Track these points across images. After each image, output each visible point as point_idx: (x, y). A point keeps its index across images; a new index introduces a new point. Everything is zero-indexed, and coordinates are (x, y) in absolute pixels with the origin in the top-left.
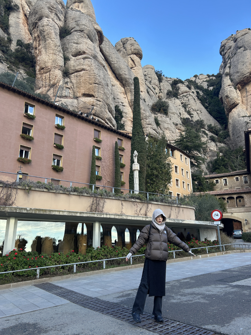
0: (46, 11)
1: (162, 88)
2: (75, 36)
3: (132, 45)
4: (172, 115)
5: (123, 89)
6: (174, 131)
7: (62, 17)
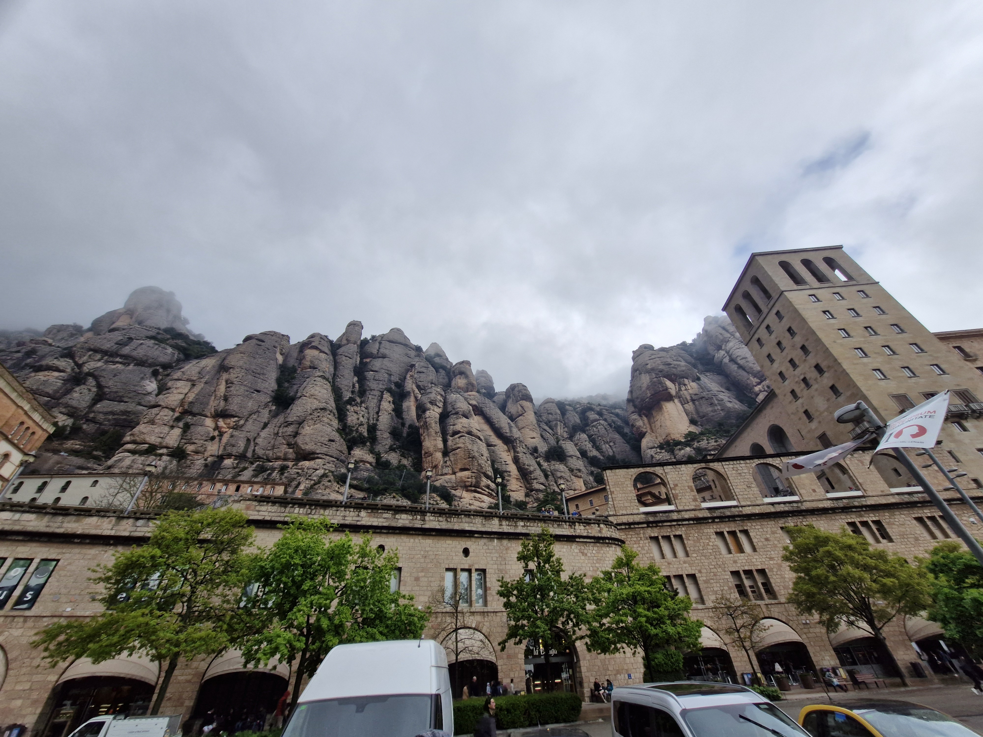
0: (429, 405)
1: (566, 421)
2: (451, 420)
3: (519, 391)
4: (569, 459)
5: (505, 447)
6: (569, 479)
7: (441, 405)
